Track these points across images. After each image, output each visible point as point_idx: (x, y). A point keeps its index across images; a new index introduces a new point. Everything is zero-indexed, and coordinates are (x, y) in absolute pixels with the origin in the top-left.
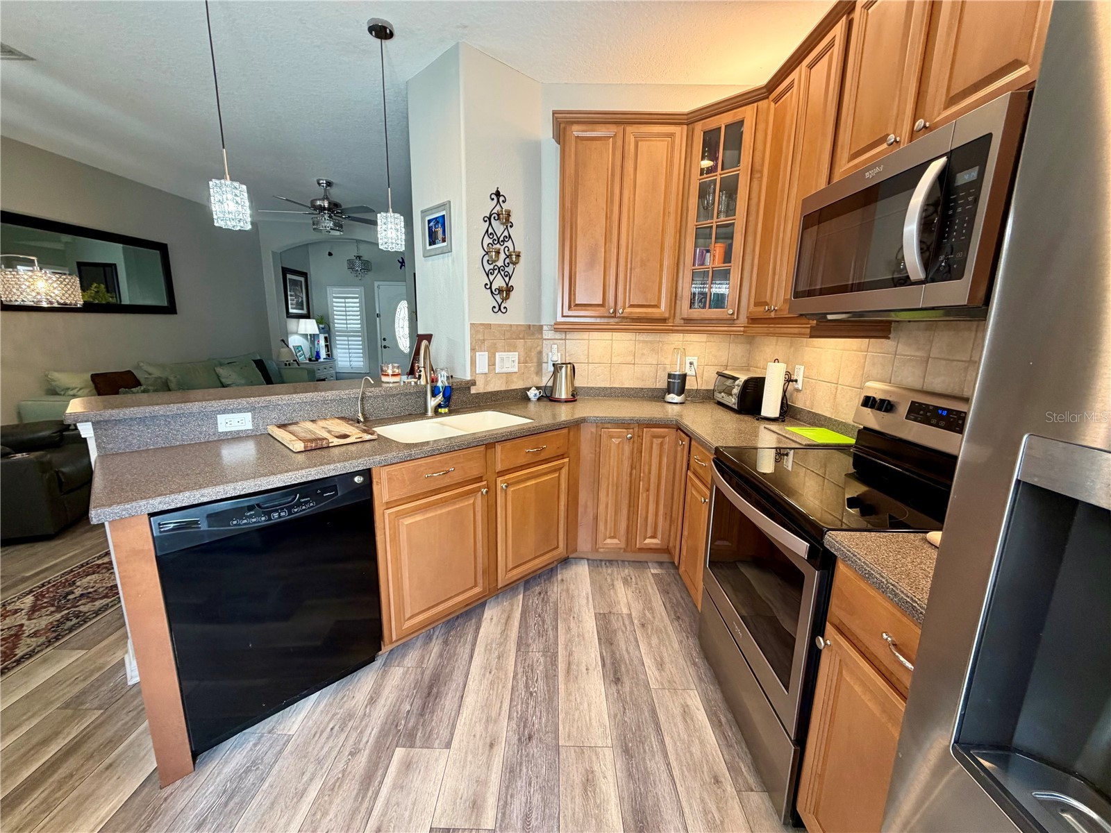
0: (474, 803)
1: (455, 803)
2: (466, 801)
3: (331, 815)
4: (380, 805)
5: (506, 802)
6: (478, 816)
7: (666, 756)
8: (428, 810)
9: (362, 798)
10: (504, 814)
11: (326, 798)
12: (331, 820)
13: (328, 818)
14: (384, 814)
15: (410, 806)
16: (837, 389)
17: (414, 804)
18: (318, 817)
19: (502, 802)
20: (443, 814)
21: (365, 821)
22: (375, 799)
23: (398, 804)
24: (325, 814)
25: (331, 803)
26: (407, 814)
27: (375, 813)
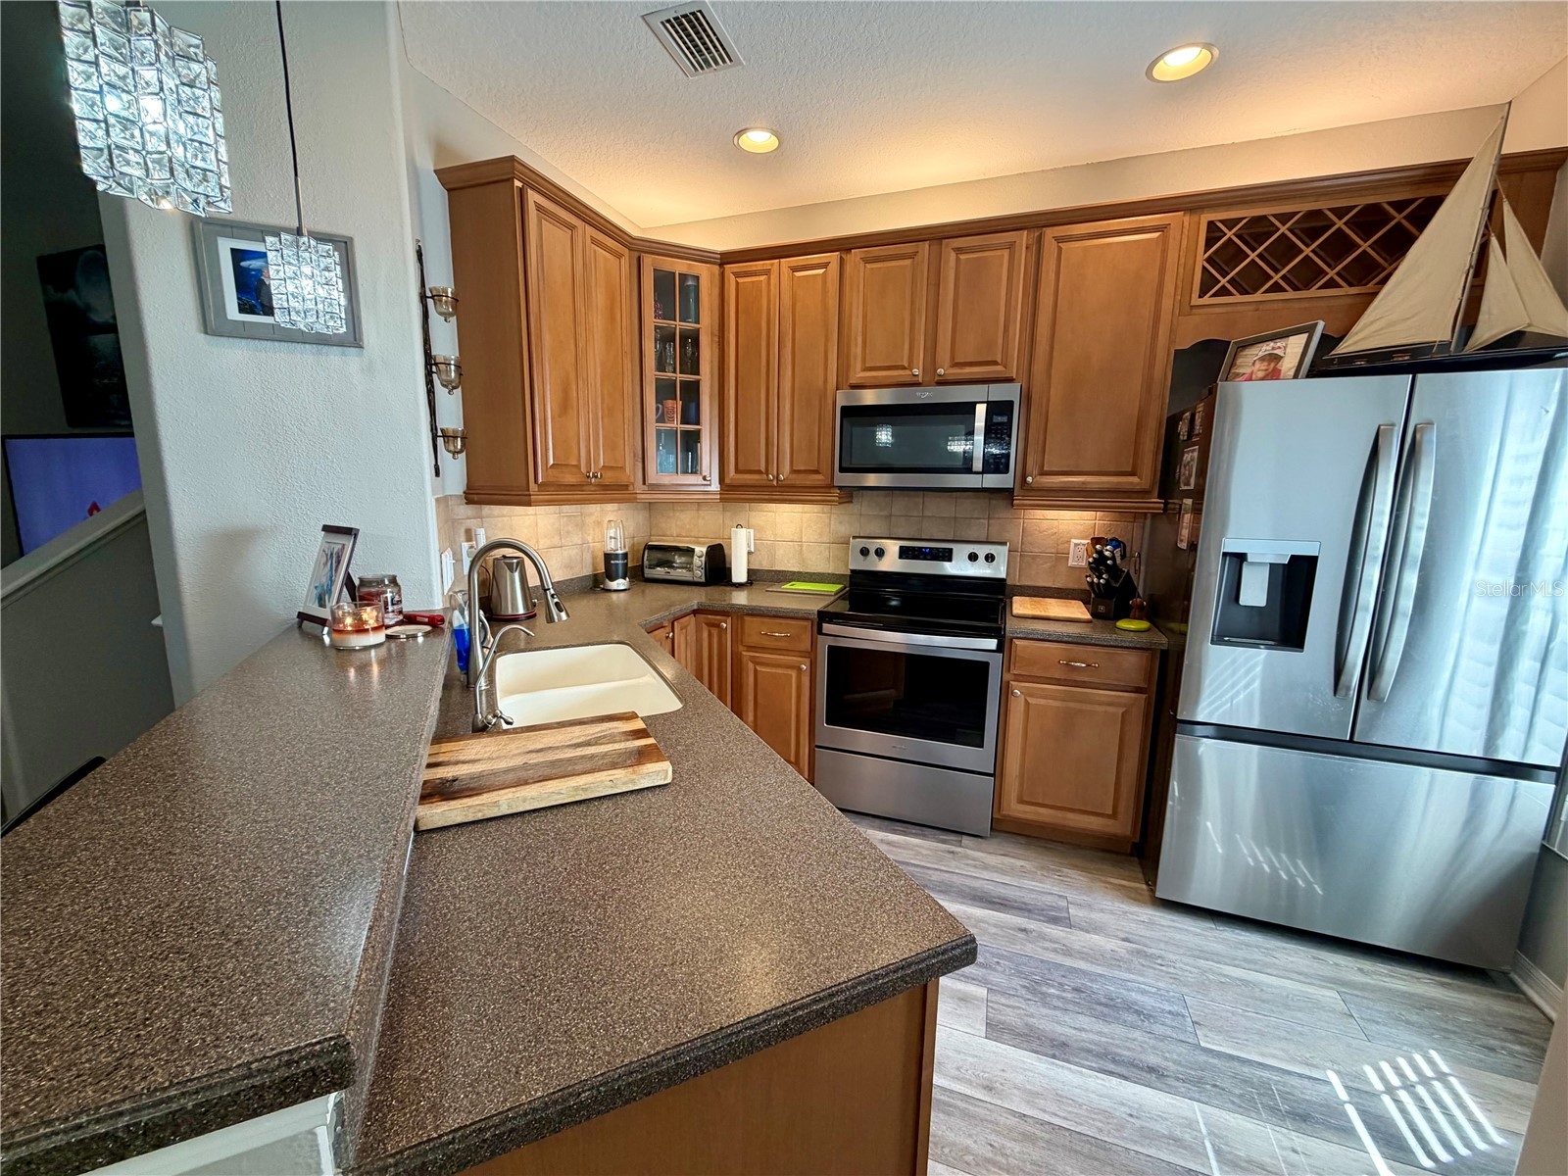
0: (961, 999)
1: (961, 1015)
2: (958, 1005)
3: (969, 1142)
4: (958, 1087)
5: (962, 976)
6: (976, 998)
7: (929, 868)
8: (966, 1039)
9: (950, 1106)
10: (973, 979)
11: (946, 1150)
12: (975, 1142)
13: (973, 1145)
14: (969, 1082)
15: (962, 1056)
16: (801, 546)
17: (959, 1053)
18: (971, 1158)
19: (962, 978)
20: (972, 1027)
21: (977, 1103)
22: (951, 1091)
23: (958, 1069)
24: (967, 1150)
25: (954, 1144)
26: (970, 1059)
27: (968, 1092)
